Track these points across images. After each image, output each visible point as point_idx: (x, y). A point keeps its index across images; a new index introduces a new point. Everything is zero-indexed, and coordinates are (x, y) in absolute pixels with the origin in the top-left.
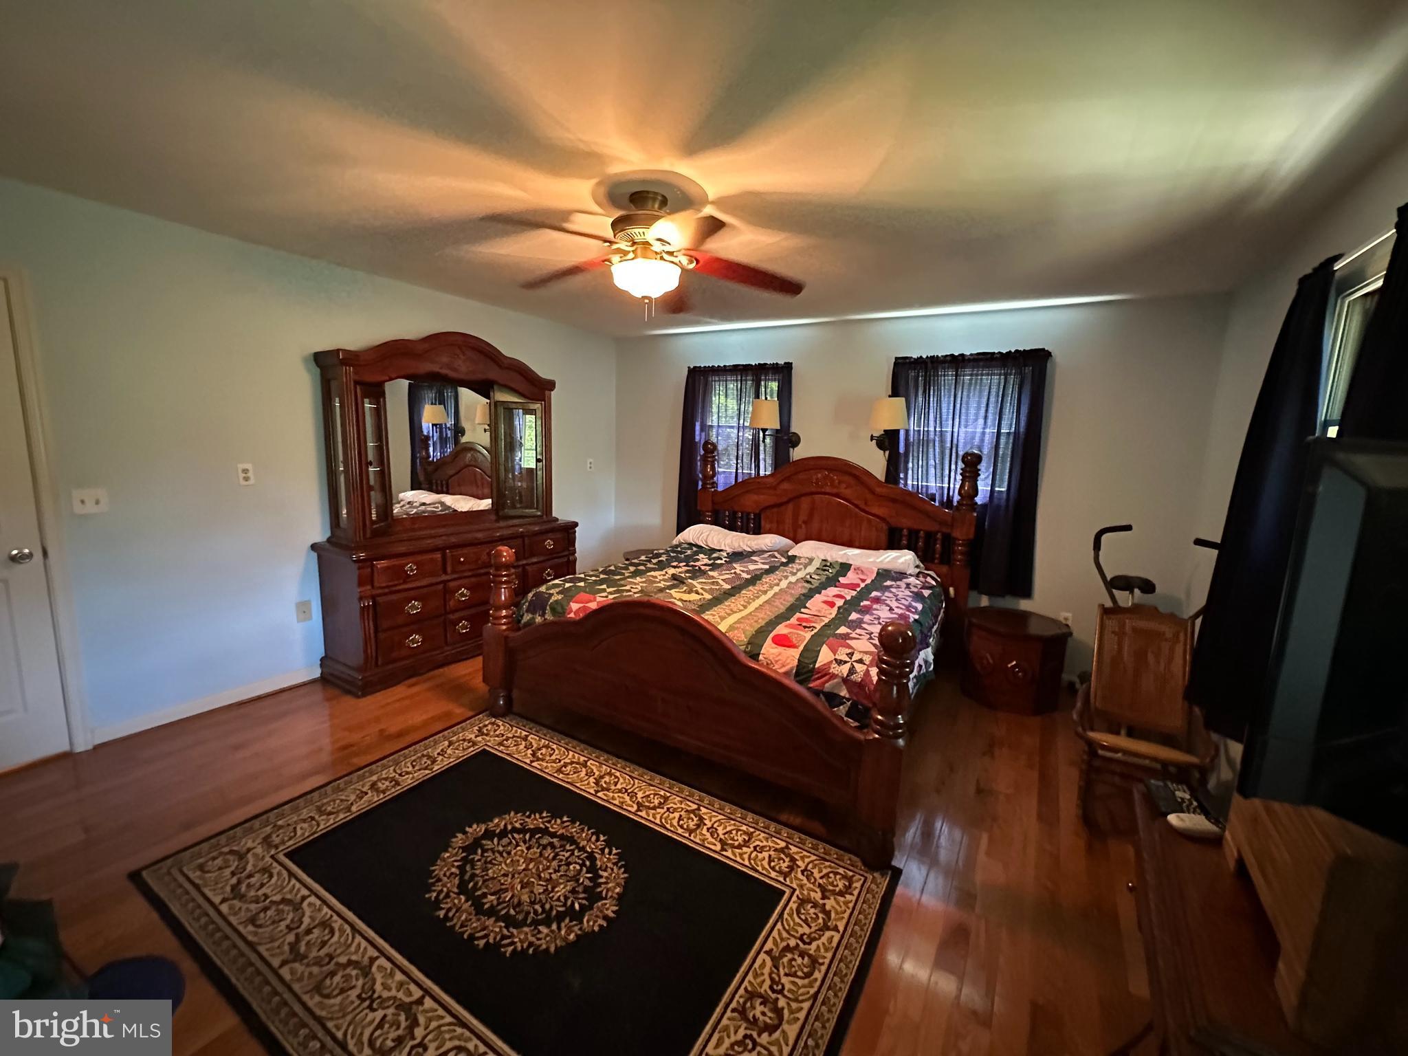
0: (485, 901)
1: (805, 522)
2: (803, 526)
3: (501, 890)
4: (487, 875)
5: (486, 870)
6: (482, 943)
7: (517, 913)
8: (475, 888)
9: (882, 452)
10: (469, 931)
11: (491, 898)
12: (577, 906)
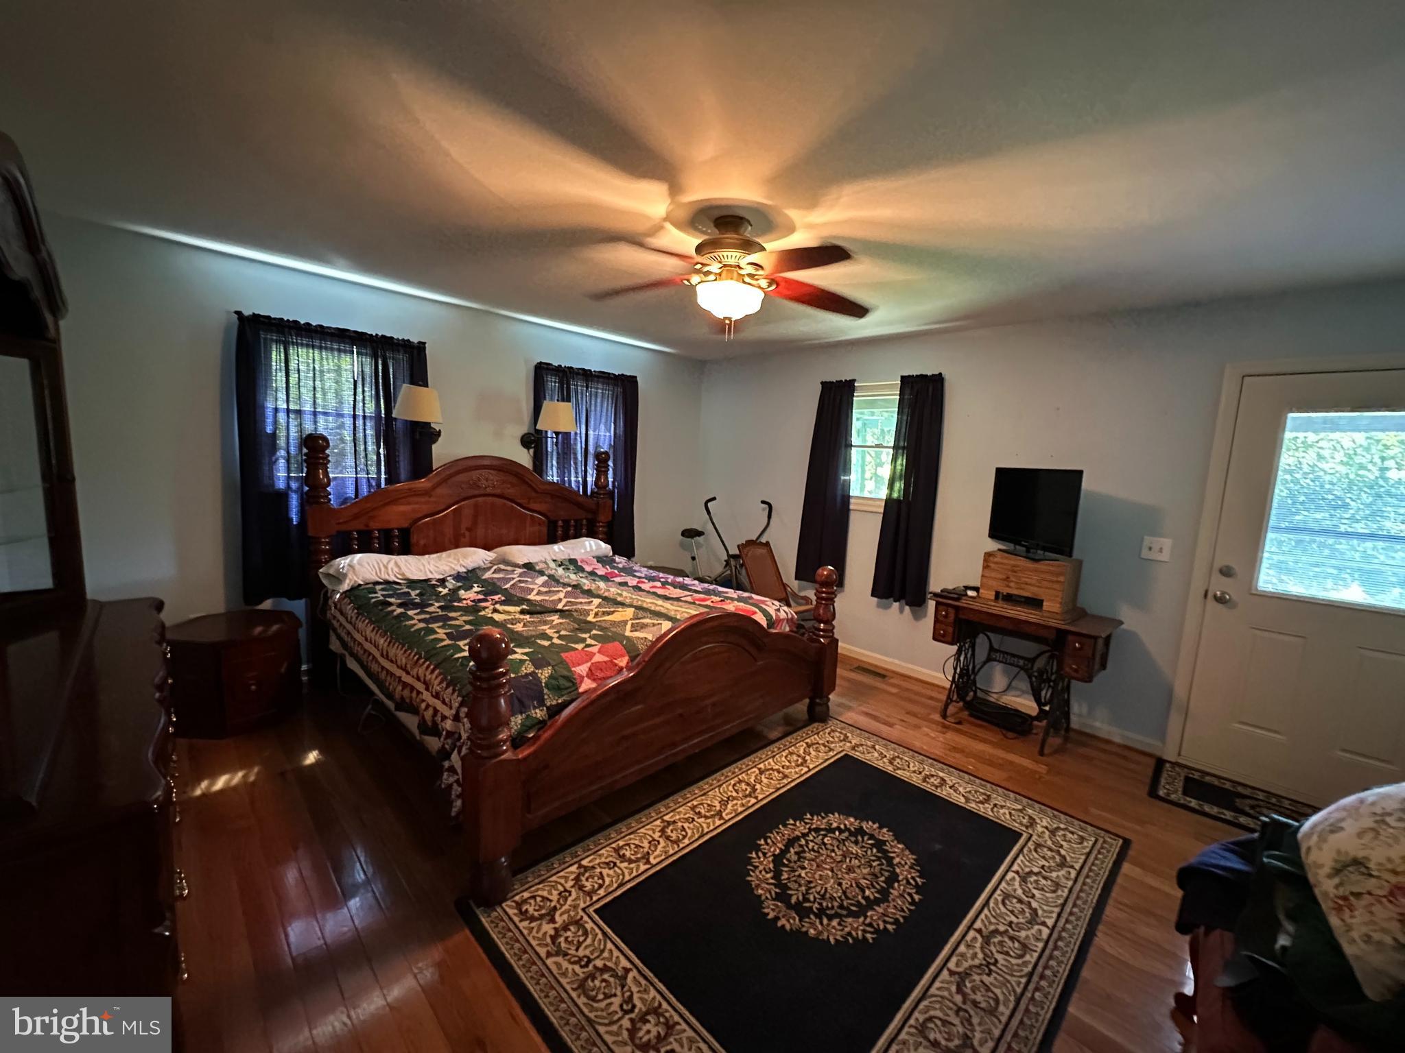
0: (872, 897)
1: (469, 529)
2: (467, 534)
3: (858, 886)
4: (840, 898)
5: (832, 898)
6: (917, 897)
7: (882, 875)
8: (858, 904)
9: (526, 450)
10: (907, 905)
11: (867, 893)
12: (870, 842)
